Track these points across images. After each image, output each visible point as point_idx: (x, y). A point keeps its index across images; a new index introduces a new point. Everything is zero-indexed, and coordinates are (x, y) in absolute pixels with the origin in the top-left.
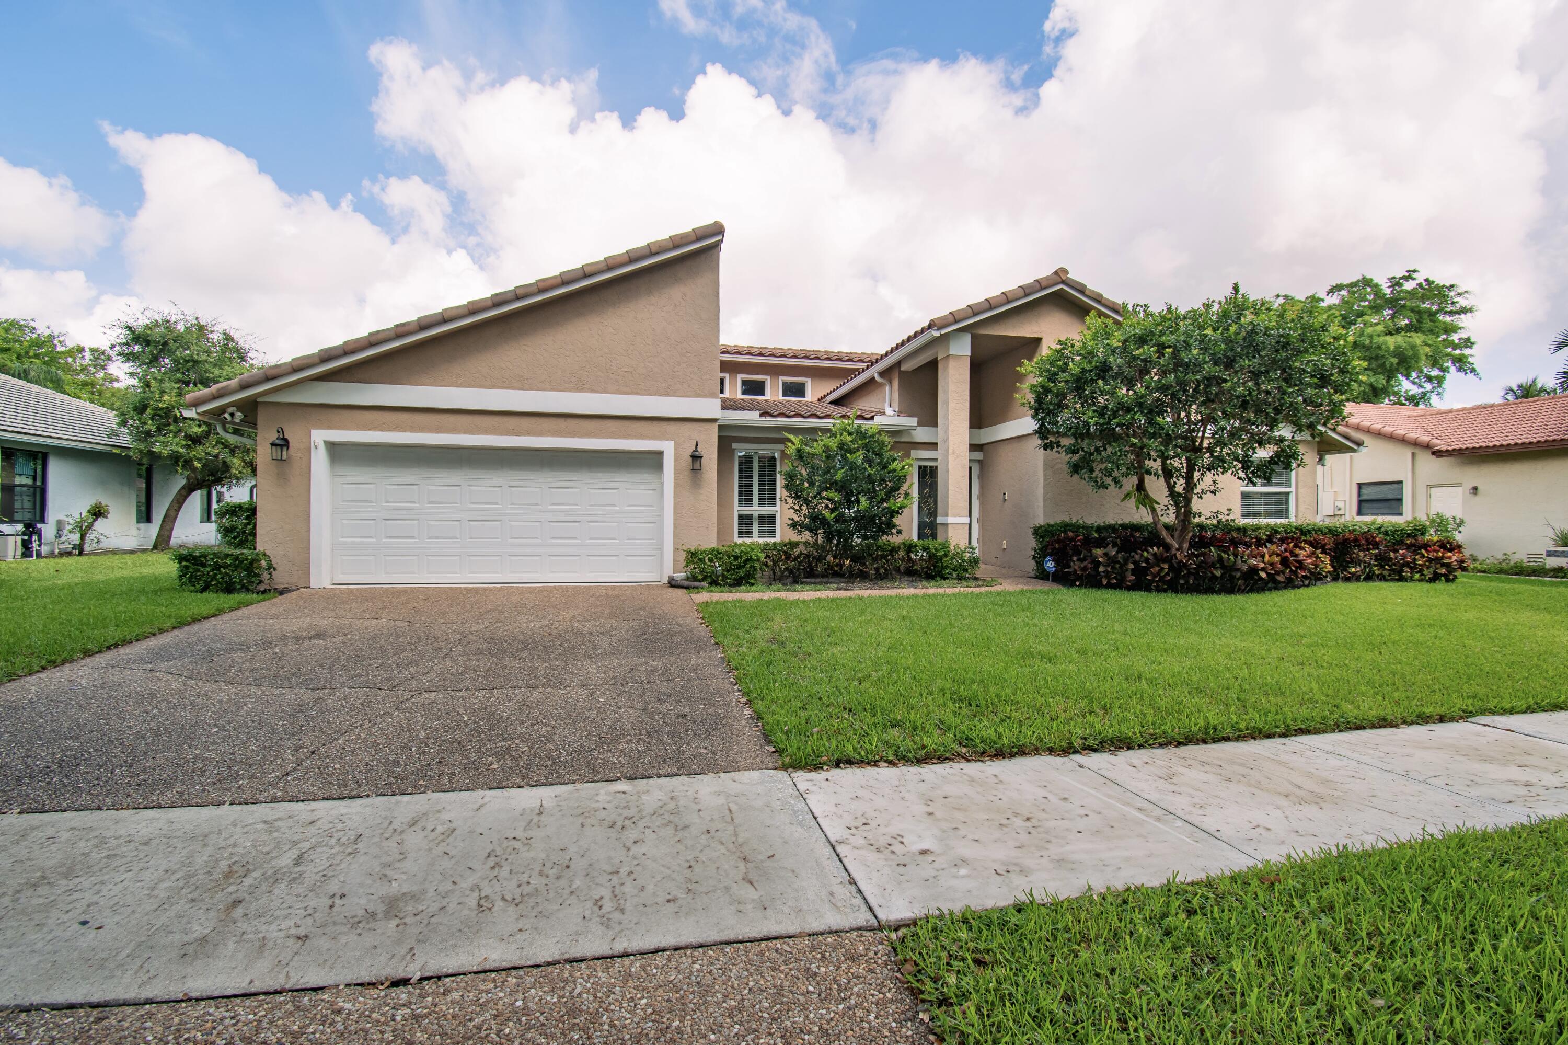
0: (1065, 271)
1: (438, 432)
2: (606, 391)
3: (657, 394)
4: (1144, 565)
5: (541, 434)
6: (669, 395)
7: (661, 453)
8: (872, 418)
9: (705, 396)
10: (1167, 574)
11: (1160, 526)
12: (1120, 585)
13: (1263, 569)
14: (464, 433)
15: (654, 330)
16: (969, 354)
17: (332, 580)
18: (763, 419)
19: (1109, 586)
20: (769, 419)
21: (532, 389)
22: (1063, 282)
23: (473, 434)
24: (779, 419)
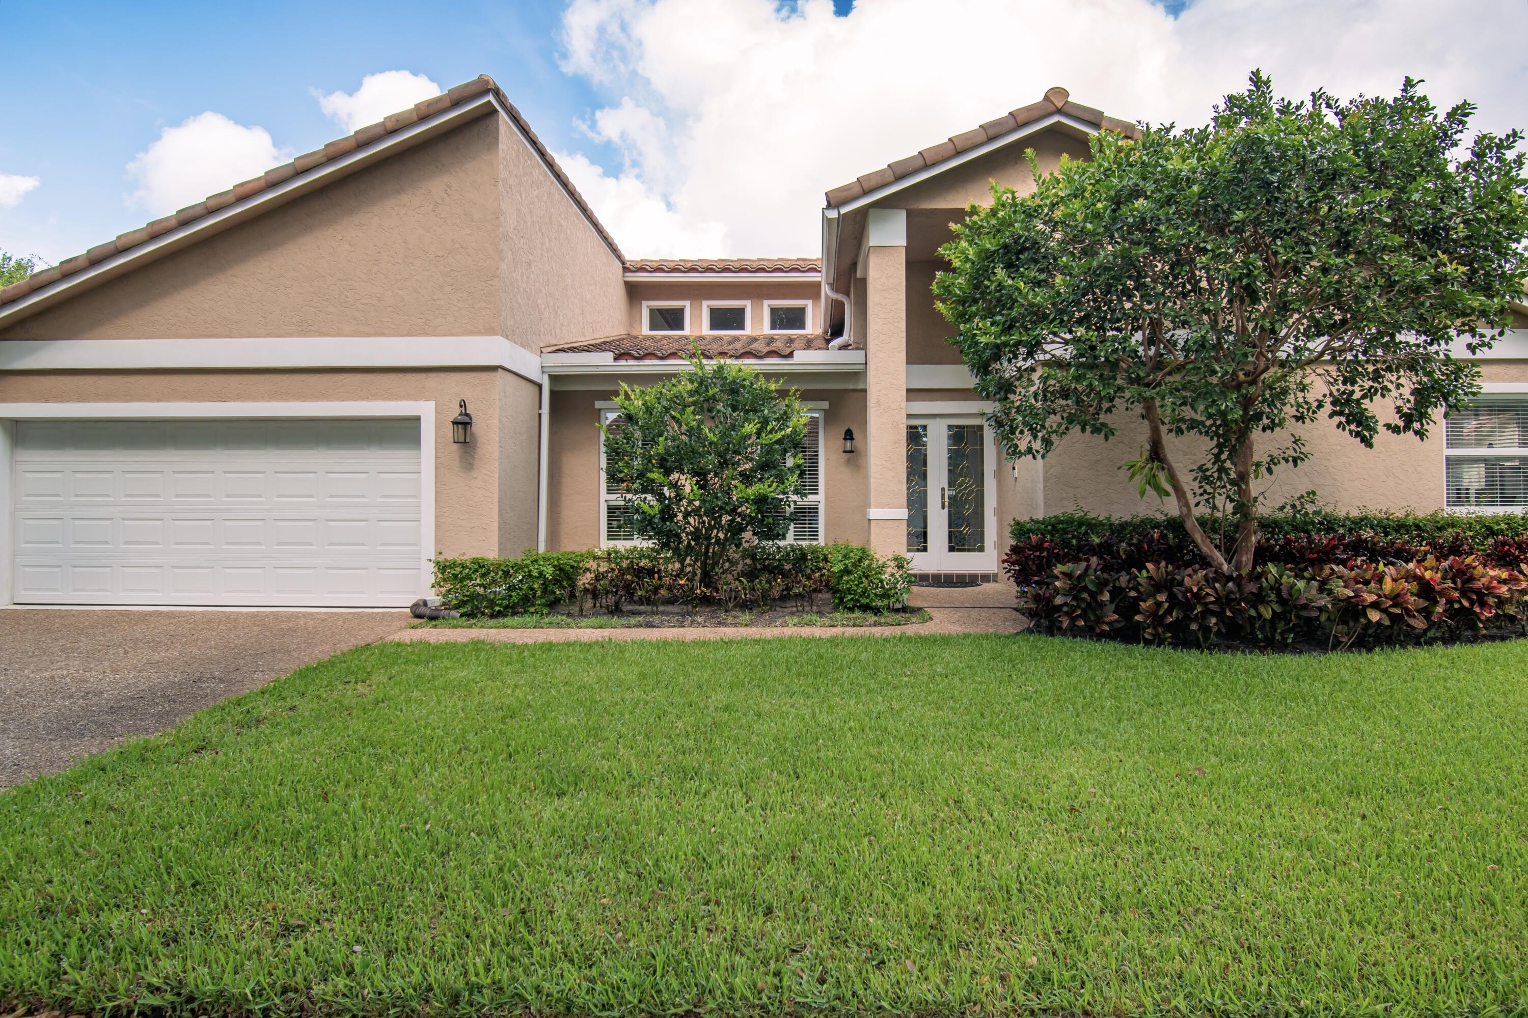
0: (1061, 92)
1: (127, 401)
2: (339, 334)
3: (409, 334)
4: (1133, 594)
5: (254, 398)
6: (426, 334)
7: (418, 419)
8: (790, 355)
9: (479, 333)
10: (1169, 612)
11: (1191, 525)
12: (1093, 632)
13: (1375, 605)
14: (159, 400)
15: (405, 242)
16: (904, 243)
17: (13, 598)
18: (623, 362)
19: (1074, 632)
20: (631, 362)
21: (241, 336)
22: (1059, 111)
23: (169, 401)
24: (647, 362)
